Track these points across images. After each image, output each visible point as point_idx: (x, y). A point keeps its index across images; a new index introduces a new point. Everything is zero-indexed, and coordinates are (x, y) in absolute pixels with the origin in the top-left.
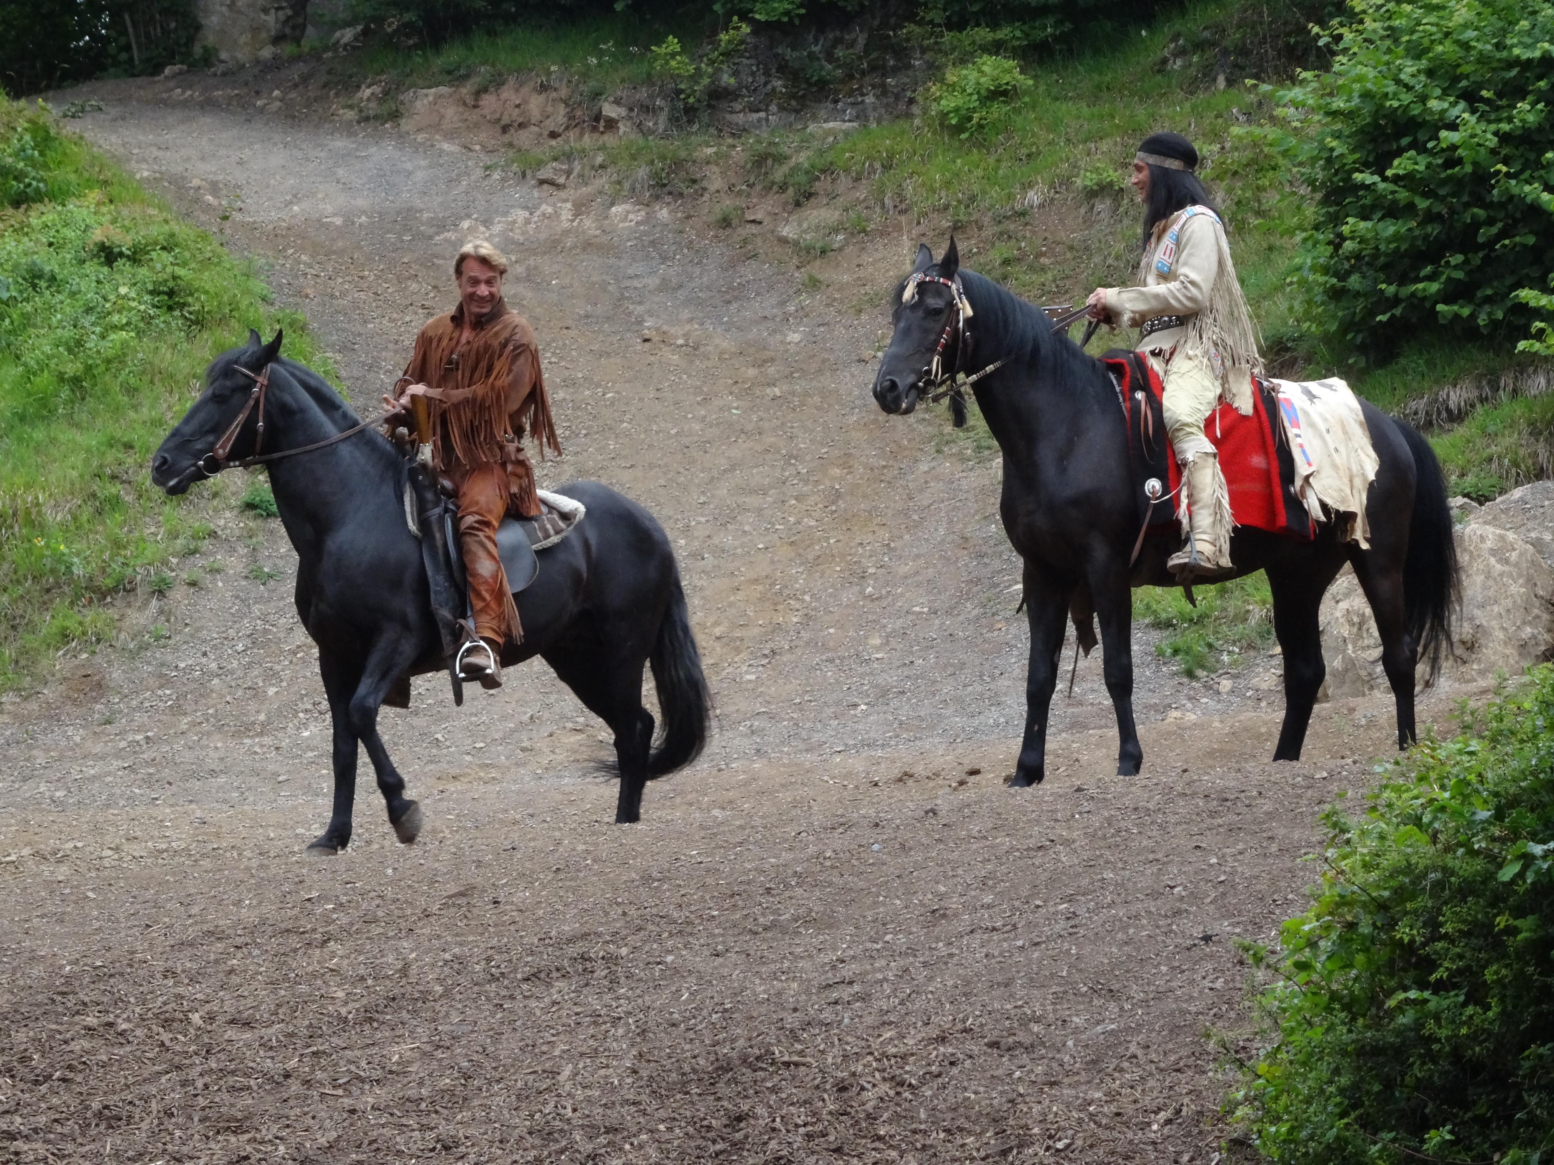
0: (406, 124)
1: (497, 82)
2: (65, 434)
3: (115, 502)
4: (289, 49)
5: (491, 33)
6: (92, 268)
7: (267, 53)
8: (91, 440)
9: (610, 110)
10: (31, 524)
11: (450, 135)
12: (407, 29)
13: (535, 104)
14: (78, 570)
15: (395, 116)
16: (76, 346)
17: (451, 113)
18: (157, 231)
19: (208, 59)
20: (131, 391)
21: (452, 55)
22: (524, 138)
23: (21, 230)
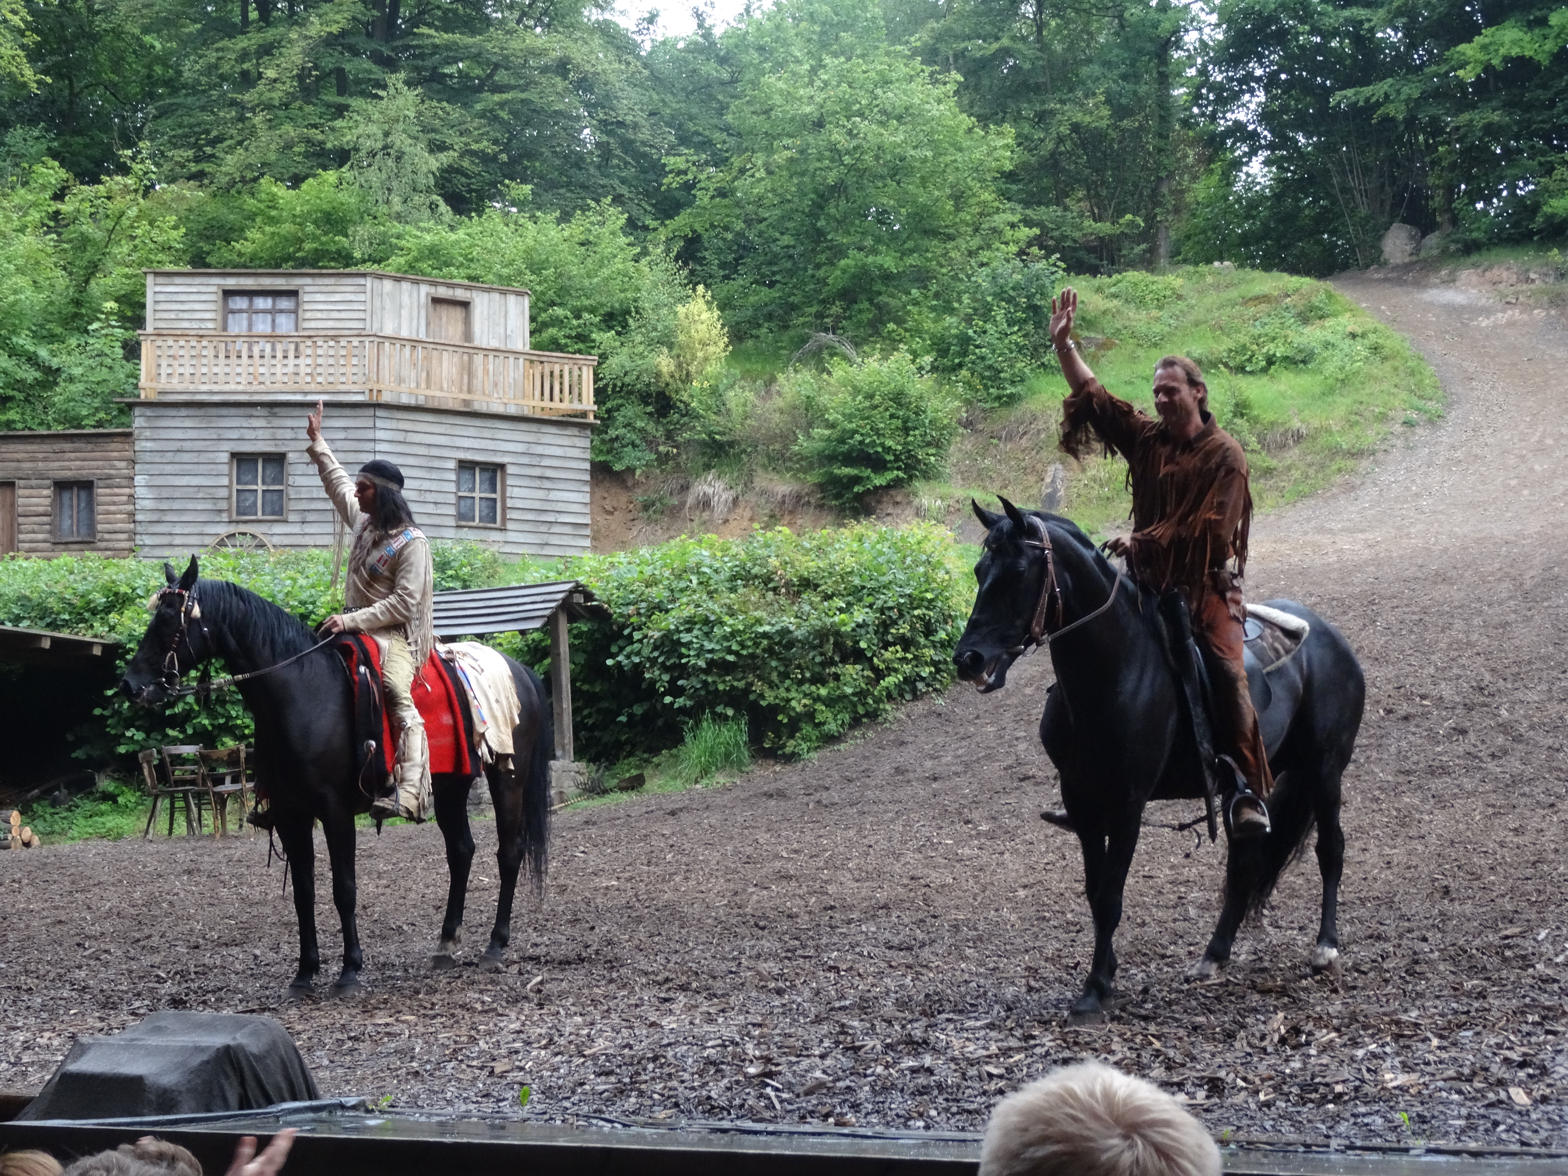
0: (1458, 284)
1: (1490, 268)
2: (1339, 399)
3: (1357, 423)
4: (1414, 258)
5: (1489, 250)
6: (1348, 341)
7: (1407, 260)
8: (1348, 401)
9: (1533, 276)
10: (1327, 431)
11: (1473, 287)
12: (1458, 250)
13: (1505, 274)
14: (1345, 447)
15: (1454, 281)
16: (1342, 369)
17: (1474, 279)
18: (1370, 326)
19: (1386, 262)
20: (1363, 383)
21: (1474, 258)
22: (1501, 287)
23: (1323, 327)
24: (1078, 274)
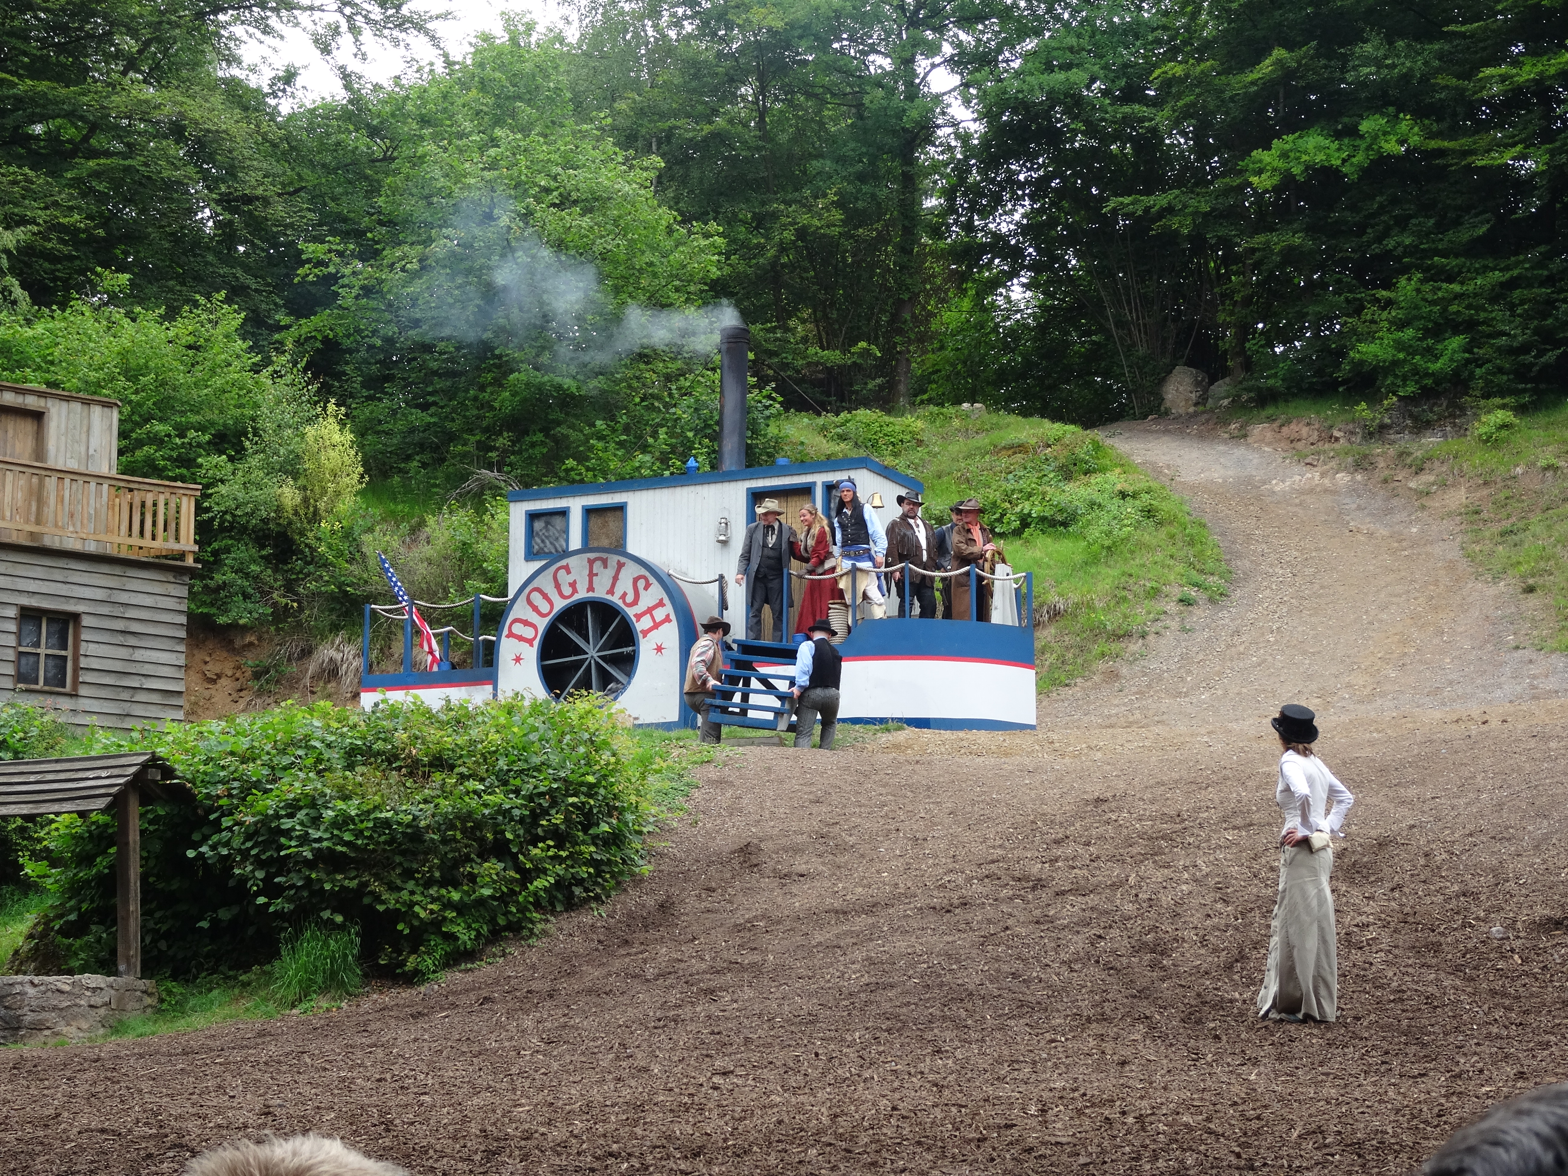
0: (1250, 440)
1: (1288, 422)
2: (1104, 570)
3: (1125, 599)
4: (1201, 408)
5: (1286, 401)
6: (1117, 501)
7: (1191, 410)
8: (1115, 572)
9: (1336, 434)
10: (1089, 607)
11: (1269, 444)
12: (1250, 400)
13: (1305, 431)
14: (1109, 628)
15: (1245, 436)
16: (1109, 534)
17: (1269, 435)
18: (1143, 485)
19: (1167, 413)
20: (1132, 552)
21: (1270, 411)
22: (1300, 445)
23: (1087, 484)
24: (799, 410)
